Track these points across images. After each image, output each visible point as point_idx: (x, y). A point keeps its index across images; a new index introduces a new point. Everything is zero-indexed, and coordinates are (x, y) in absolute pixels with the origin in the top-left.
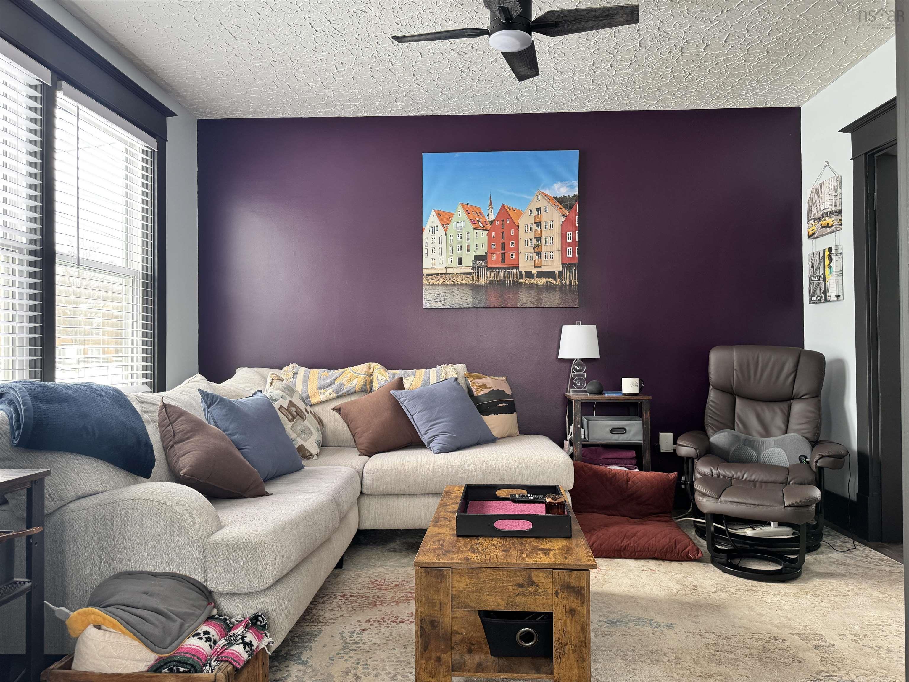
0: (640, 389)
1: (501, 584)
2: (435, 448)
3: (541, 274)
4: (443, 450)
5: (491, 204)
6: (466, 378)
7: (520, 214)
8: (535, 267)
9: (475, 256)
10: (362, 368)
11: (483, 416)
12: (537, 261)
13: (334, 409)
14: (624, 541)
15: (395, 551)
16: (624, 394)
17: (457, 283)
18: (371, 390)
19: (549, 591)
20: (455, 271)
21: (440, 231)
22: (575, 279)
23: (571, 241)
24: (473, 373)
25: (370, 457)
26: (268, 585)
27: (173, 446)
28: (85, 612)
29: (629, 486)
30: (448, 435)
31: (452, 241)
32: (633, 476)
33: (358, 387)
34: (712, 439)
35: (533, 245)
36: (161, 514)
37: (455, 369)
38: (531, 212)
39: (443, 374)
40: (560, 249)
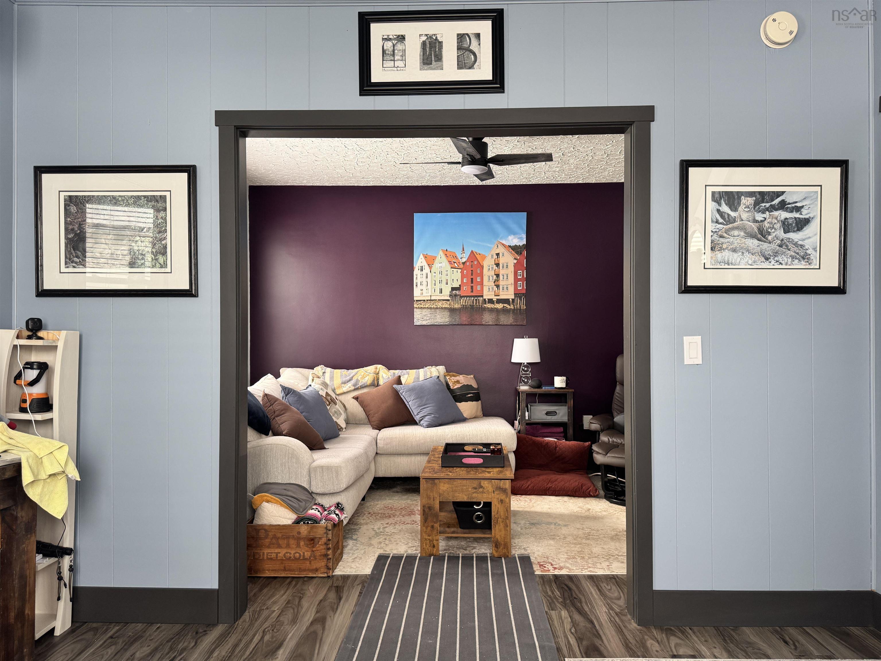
0: (567, 385)
1: (465, 488)
2: (424, 425)
3: (499, 301)
4: (430, 426)
5: (463, 250)
6: (445, 376)
7: (484, 257)
8: (495, 296)
9: (452, 288)
10: (371, 369)
11: (457, 403)
12: (497, 291)
13: (353, 398)
14: (549, 484)
15: (397, 492)
16: (556, 388)
17: (438, 307)
18: (378, 385)
19: (490, 491)
20: (438, 298)
21: (427, 269)
22: (524, 305)
23: (521, 277)
24: (450, 372)
25: (380, 430)
26: (343, 489)
27: (274, 418)
28: (261, 496)
29: (557, 451)
30: (433, 415)
31: (435, 276)
32: (559, 444)
33: (369, 383)
34: (615, 419)
35: (494, 280)
36: (286, 452)
37: (437, 370)
38: (492, 256)
39: (429, 373)
40: (513, 283)
